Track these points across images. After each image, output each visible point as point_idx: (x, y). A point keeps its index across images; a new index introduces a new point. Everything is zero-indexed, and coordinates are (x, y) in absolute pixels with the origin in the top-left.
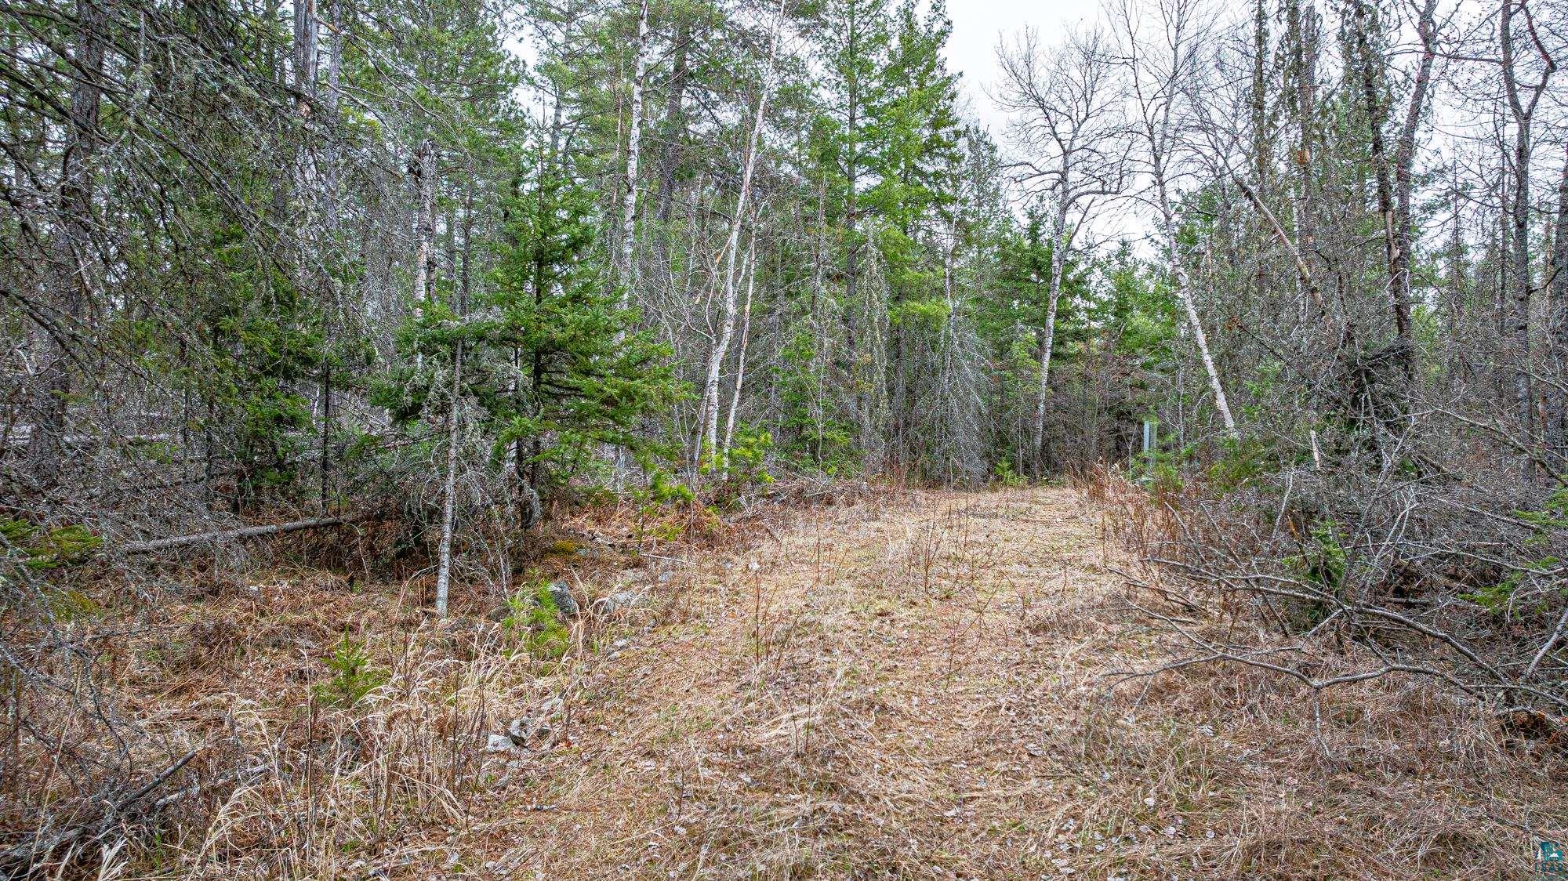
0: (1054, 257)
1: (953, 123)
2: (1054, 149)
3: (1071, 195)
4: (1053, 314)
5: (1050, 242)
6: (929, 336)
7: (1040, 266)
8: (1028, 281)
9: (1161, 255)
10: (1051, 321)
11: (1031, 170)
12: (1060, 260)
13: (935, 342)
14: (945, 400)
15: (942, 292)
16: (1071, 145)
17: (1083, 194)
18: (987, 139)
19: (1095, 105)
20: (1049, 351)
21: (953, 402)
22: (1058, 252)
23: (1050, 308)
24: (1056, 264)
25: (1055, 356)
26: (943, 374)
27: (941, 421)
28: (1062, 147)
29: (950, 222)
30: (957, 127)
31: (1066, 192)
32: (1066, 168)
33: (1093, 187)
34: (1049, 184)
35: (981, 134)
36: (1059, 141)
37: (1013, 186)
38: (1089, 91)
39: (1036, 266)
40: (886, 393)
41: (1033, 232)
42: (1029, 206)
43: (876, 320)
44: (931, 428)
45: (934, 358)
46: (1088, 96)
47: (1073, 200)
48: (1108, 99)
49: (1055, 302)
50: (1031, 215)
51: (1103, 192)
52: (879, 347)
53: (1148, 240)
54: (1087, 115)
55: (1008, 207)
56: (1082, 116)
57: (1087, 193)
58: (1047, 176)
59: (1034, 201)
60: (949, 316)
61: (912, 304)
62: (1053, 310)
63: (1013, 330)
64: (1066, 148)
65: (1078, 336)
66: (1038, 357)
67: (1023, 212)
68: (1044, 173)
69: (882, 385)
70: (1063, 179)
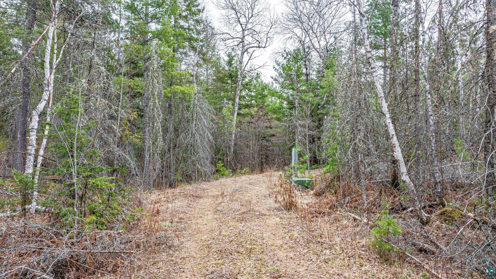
0: (239, 73)
1: (197, 6)
2: (239, 28)
3: (245, 48)
4: (238, 97)
5: (236, 67)
6: (185, 104)
7: (232, 77)
8: (227, 83)
9: (278, 75)
10: (237, 100)
11: (229, 37)
12: (241, 75)
13: (188, 107)
14: (193, 135)
15: (191, 82)
16: (246, 27)
17: (251, 47)
18: (211, 25)
19: (255, 11)
20: (236, 112)
21: (197, 137)
22: (240, 71)
23: (237, 94)
24: (240, 76)
25: (238, 114)
26: (192, 123)
27: (192, 146)
28: (242, 27)
29: (196, 51)
30: (199, 8)
31: (243, 46)
32: (244, 37)
33: (255, 45)
34: (236, 43)
35: (208, 22)
36: (241, 25)
37: (222, 42)
38: (253, 5)
39: (231, 76)
40: (161, 133)
41: (230, 63)
42: (228, 52)
43: (156, 93)
44: (186, 150)
45: (188, 115)
46: (253, 7)
47: (247, 50)
48: (261, 9)
49: (239, 92)
50: (229, 56)
51: (259, 47)
52: (157, 108)
53: (274, 69)
54: (252, 16)
55: (219, 53)
56: (250, 16)
57: (252, 47)
58: (235, 40)
59: (230, 50)
60: (195, 94)
61: (176, 87)
62: (238, 95)
63: (223, 103)
64: (244, 28)
65: (247, 106)
66: (233, 115)
67: (225, 54)
68: (234, 38)
69: (159, 129)
70: (243, 41)
